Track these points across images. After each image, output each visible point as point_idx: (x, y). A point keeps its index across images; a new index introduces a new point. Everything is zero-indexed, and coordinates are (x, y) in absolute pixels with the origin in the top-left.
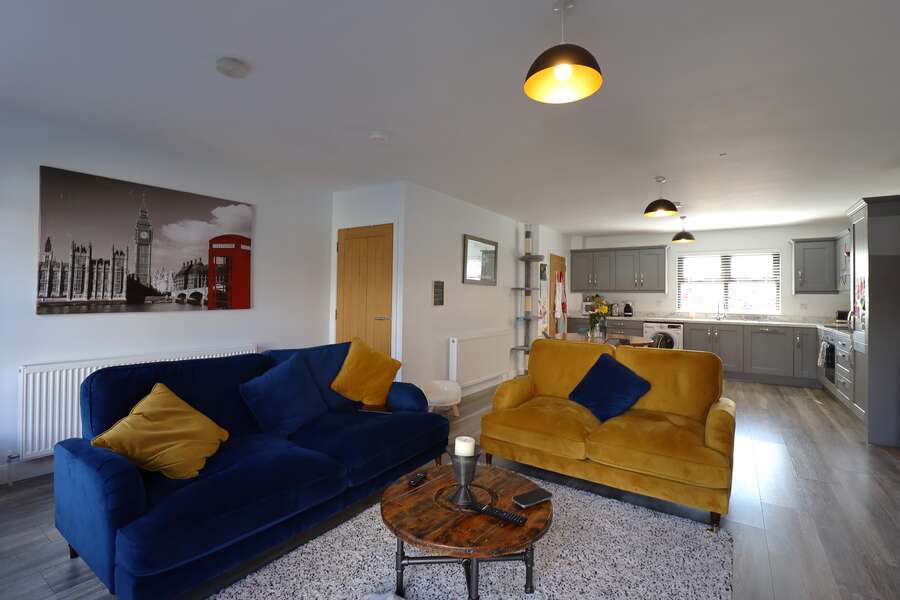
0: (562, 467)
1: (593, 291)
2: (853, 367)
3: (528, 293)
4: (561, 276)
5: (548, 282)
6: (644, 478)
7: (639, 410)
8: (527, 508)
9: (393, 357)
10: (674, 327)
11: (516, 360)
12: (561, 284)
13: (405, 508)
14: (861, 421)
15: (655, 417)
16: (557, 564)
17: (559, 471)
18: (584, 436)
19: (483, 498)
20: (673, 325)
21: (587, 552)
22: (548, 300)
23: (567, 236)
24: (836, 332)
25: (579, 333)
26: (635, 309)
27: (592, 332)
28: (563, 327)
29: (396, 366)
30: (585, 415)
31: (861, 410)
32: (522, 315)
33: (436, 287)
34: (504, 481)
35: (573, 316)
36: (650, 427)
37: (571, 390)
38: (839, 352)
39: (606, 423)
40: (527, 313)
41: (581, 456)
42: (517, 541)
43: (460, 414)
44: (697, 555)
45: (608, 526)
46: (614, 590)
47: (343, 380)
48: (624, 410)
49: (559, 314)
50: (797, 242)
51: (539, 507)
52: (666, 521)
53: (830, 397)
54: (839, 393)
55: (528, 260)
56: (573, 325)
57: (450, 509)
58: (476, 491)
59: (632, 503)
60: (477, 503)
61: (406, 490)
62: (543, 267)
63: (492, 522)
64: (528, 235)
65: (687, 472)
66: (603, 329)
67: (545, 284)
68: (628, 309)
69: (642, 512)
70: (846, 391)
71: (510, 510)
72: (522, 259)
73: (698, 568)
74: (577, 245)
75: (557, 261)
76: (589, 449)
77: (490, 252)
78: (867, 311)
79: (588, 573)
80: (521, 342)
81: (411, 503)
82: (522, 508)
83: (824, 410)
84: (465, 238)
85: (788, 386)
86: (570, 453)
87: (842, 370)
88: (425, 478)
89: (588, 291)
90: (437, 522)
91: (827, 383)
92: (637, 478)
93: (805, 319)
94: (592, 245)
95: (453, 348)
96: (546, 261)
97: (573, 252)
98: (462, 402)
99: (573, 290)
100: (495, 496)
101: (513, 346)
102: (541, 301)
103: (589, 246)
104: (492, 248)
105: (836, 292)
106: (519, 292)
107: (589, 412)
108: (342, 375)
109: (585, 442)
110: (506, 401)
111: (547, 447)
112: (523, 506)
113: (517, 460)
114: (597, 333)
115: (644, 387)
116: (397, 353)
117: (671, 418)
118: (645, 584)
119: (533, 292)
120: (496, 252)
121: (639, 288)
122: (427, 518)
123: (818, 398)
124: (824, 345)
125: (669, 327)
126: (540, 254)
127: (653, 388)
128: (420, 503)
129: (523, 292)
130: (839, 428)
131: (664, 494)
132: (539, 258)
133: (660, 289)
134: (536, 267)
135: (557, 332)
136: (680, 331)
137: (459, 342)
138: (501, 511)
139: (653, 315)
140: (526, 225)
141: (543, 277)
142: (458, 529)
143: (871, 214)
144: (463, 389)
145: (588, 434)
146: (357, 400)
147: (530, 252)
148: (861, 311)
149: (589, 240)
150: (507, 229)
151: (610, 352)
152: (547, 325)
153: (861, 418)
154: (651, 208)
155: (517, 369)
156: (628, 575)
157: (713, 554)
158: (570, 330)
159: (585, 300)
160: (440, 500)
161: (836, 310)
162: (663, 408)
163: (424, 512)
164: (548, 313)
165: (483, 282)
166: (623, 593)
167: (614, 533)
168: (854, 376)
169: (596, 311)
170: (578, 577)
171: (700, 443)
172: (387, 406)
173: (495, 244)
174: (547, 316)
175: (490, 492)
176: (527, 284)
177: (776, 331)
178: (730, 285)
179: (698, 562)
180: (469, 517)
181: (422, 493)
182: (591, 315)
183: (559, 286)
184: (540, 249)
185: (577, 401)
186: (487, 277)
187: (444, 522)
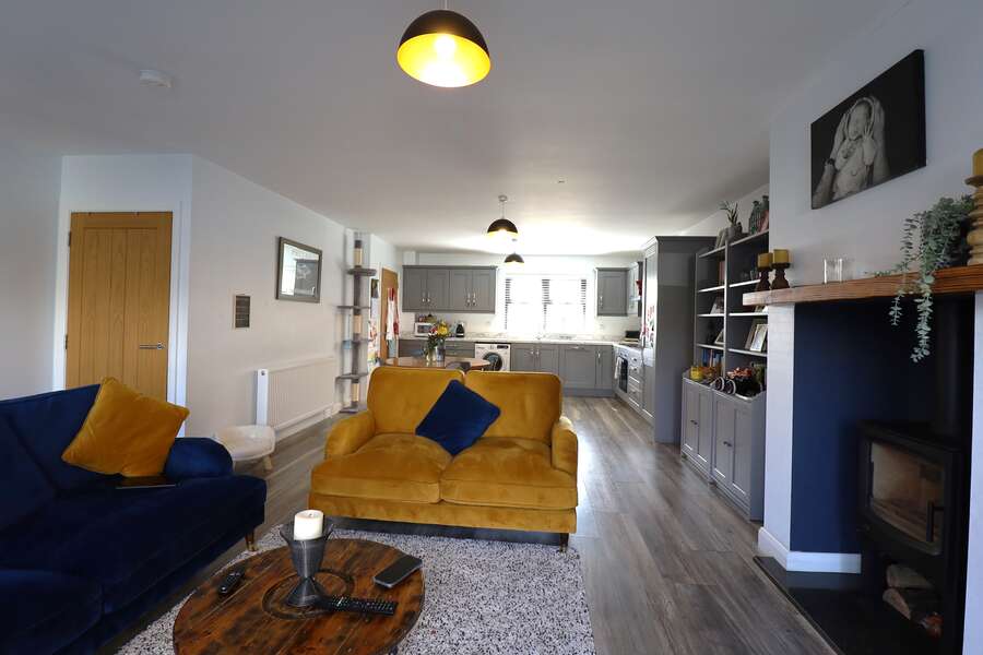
0: (414, 515)
1: (426, 310)
2: (643, 379)
3: (357, 312)
4: (394, 292)
5: (379, 299)
6: (499, 511)
7: (488, 438)
8: (395, 587)
9: (171, 400)
10: (502, 347)
11: (342, 391)
12: (393, 303)
13: (216, 635)
14: (649, 425)
15: (506, 443)
16: (420, 637)
17: (410, 520)
18: (439, 476)
19: (333, 586)
20: (502, 345)
21: (450, 611)
22: (378, 321)
23: (400, 250)
24: (629, 349)
25: (416, 356)
26: (466, 330)
27: (431, 356)
28: (394, 351)
29: (180, 415)
30: (433, 450)
31: (649, 415)
32: (349, 337)
33: (238, 303)
34: (357, 555)
35: (405, 338)
36: (503, 455)
37: (418, 423)
38: (632, 366)
39: (459, 457)
40: (356, 335)
41: (435, 499)
42: (391, 638)
43: (274, 465)
44: (554, 581)
45: (467, 572)
46: (485, 648)
47: (84, 445)
48: (475, 441)
49: (390, 336)
50: (600, 270)
51: (407, 581)
52: (521, 551)
53: (623, 404)
54: (632, 401)
55: (358, 273)
56: (405, 347)
57: (288, 617)
58: (321, 578)
59: (487, 539)
60: (328, 598)
61: (214, 604)
62: (374, 282)
63: (353, 620)
64: (358, 244)
65: (541, 498)
66: (442, 352)
67: (376, 303)
68: (460, 329)
69: (498, 547)
70: (635, 398)
71: (373, 594)
72: (351, 272)
73: (558, 596)
74: (411, 260)
75: (389, 276)
76: (445, 490)
77: (313, 262)
78: (655, 332)
79: (455, 636)
80: (348, 370)
81: (226, 622)
82: (387, 588)
83: (619, 416)
84: (280, 242)
85: (593, 397)
86: (422, 498)
87: (634, 383)
88: (243, 577)
89: (422, 310)
90: (273, 643)
91: (620, 392)
92: (493, 512)
93: (603, 338)
94: (426, 261)
95: (263, 383)
96: (378, 277)
97: (406, 268)
98: (276, 449)
99: (405, 310)
100: (349, 580)
101: (338, 375)
102: (372, 322)
103: (423, 262)
104: (315, 257)
105: (626, 315)
106: (347, 310)
107: (439, 446)
108: (83, 437)
109: (439, 482)
110: (342, 446)
111: (394, 494)
112: (390, 586)
113: (359, 516)
114: (436, 357)
115: (494, 412)
116: (177, 395)
117: (520, 443)
118: (514, 630)
119: (363, 311)
120: (319, 262)
121: (472, 308)
122: (255, 642)
123: (615, 407)
124: (620, 360)
125: (499, 347)
126: (371, 268)
127: (502, 414)
128: (240, 619)
129: (352, 311)
130: (632, 430)
131: (520, 524)
132: (371, 272)
133: (490, 309)
134: (367, 282)
135: (388, 357)
136: (508, 350)
137: (270, 373)
138: (363, 601)
139: (483, 335)
140: (356, 234)
141: (374, 294)
142: (306, 645)
143: (660, 250)
144: (277, 432)
145: (442, 472)
146: (111, 471)
147: (360, 264)
148: (651, 332)
149: (421, 255)
150: (333, 236)
151: (459, 379)
152: (377, 349)
153: (650, 422)
154: (494, 227)
155: (342, 401)
156: (495, 625)
157: (568, 576)
158: (402, 353)
159: (417, 320)
160: (271, 606)
161: (625, 329)
162: (512, 433)
163: (250, 632)
164: (379, 335)
165: (297, 298)
166: (495, 650)
167: (475, 579)
168: (643, 387)
169: (436, 332)
170: (446, 646)
171: (547, 464)
172: (167, 474)
173: (319, 253)
174: (378, 338)
175: (342, 575)
176: (357, 301)
177: (585, 349)
178: (548, 306)
179: (556, 590)
180: (318, 622)
181: (243, 602)
182: (430, 337)
183: (391, 304)
184: (371, 262)
185: (425, 436)
186: (303, 292)
187: (285, 639)
